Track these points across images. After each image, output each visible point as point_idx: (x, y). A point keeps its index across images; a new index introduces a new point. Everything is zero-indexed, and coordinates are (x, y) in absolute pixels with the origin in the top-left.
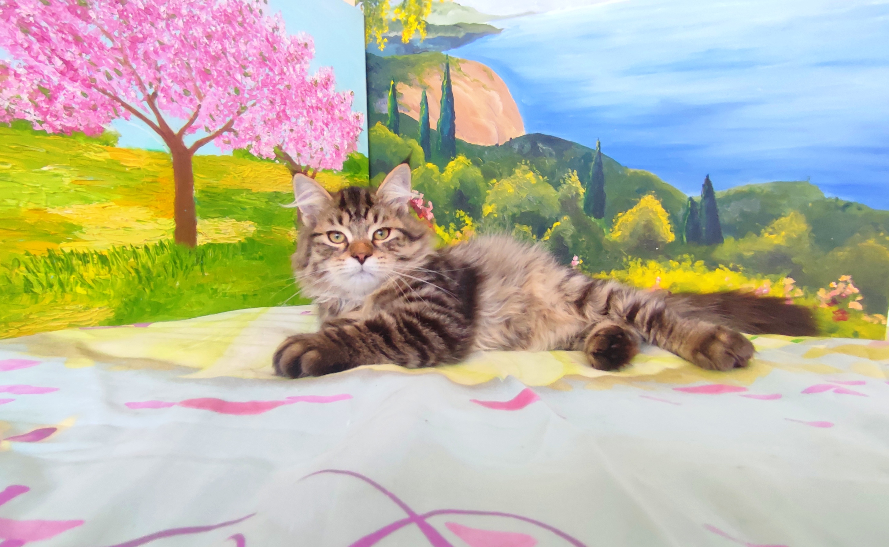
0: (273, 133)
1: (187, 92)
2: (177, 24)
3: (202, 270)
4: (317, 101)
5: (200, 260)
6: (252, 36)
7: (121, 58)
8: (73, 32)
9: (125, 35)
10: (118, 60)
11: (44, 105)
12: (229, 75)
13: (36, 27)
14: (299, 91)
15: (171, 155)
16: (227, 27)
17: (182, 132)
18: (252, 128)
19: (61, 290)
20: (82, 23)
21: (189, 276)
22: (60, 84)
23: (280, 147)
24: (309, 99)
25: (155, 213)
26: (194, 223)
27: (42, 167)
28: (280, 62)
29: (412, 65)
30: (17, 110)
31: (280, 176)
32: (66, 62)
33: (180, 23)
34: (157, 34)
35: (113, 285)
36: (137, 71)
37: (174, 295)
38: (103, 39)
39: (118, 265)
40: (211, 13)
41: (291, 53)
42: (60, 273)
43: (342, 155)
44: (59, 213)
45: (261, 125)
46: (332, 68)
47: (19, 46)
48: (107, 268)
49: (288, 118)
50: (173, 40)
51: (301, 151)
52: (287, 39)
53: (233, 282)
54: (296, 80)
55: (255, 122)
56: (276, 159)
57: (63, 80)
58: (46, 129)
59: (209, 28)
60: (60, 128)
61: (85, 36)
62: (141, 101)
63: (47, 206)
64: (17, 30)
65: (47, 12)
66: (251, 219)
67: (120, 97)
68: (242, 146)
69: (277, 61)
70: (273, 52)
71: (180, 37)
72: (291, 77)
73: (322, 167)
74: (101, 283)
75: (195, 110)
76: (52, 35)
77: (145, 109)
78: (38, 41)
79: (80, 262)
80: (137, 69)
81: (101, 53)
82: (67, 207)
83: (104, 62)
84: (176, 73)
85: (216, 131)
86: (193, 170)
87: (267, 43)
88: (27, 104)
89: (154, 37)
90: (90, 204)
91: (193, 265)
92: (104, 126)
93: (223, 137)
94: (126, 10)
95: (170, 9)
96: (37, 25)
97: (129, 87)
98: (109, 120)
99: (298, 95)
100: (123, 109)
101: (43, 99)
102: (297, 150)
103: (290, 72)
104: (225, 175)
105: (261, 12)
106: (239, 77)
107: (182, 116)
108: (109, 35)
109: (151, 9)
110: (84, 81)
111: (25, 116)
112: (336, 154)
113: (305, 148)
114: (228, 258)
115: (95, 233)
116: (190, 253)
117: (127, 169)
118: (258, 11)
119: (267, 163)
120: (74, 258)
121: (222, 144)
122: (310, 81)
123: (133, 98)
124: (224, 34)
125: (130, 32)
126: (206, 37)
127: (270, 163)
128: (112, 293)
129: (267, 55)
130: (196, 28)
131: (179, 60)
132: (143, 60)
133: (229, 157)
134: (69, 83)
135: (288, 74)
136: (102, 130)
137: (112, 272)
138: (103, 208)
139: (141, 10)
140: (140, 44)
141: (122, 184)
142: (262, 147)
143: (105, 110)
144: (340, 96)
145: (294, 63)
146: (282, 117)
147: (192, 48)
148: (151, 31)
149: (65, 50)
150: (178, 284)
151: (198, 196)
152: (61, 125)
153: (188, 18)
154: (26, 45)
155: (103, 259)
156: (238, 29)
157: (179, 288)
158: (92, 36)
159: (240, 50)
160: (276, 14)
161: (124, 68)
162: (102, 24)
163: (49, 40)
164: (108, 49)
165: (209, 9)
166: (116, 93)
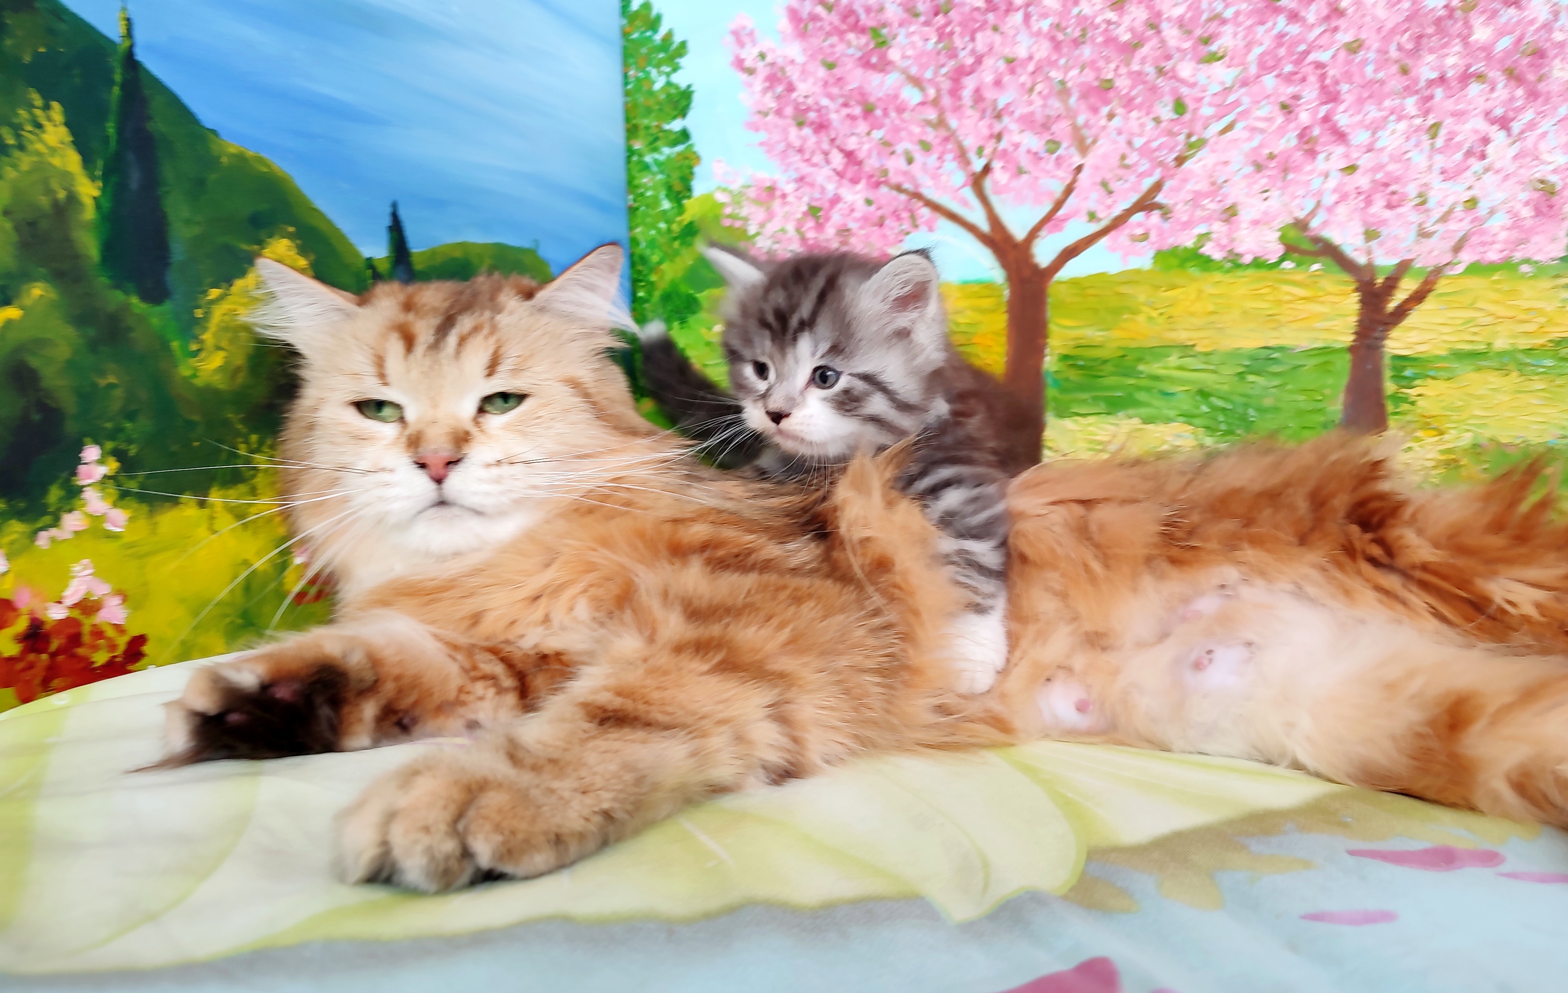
0: (1282, 190)
1: (1053, 145)
7: (933, 116)
8: (863, 99)
9: (943, 71)
10: (928, 123)
11: (811, 235)
12: (1163, 73)
13: (814, 111)
15: (1006, 286)
17: (1033, 234)
18: (1216, 188)
20: (877, 78)
22: (836, 194)
23: (1301, 225)
31: (1294, 302)
32: (846, 154)
34: (1003, 45)
36: (958, 133)
38: (907, 93)
45: (1246, 177)
47: (791, 150)
49: (1340, 136)
50: (1035, 42)
51: (1382, 223)
55: (1226, 172)
56: (1282, 259)
57: (841, 186)
61: (880, 99)
62: (960, 189)
64: (791, 127)
65: (831, 81)
66: (1185, 419)
67: (924, 191)
68: (1180, 241)
71: (1051, 31)
75: (1068, 182)
76: (833, 116)
77: (965, 203)
78: (814, 131)
80: (959, 126)
81: (900, 119)
83: (903, 134)
84: (1033, 111)
85: (1112, 217)
86: (1050, 313)
89: (997, 54)
93: (1131, 227)
94: (950, 22)
96: (815, 107)
97: (939, 168)
98: (901, 238)
100: (926, 212)
101: (811, 224)
102: (1365, 224)
104: (1125, 316)
106: (1188, 70)
107: (1037, 200)
108: (917, 82)
110: (869, 179)
113: (1401, 210)
121: (1128, 243)
125: (953, 62)
131: (1042, 81)
132: (972, 107)
133: (1141, 271)
134: (849, 188)
140: (969, 77)
142: (1240, 235)
143: (896, 221)
146: (1319, 137)
147: (1077, 45)
148: (995, 42)
149: (848, 134)
151: (1054, 368)
154: (799, 145)
158: (889, 95)
161: (936, 134)
162: (907, 67)
163: (828, 126)
164: (912, 108)
166: (918, 185)
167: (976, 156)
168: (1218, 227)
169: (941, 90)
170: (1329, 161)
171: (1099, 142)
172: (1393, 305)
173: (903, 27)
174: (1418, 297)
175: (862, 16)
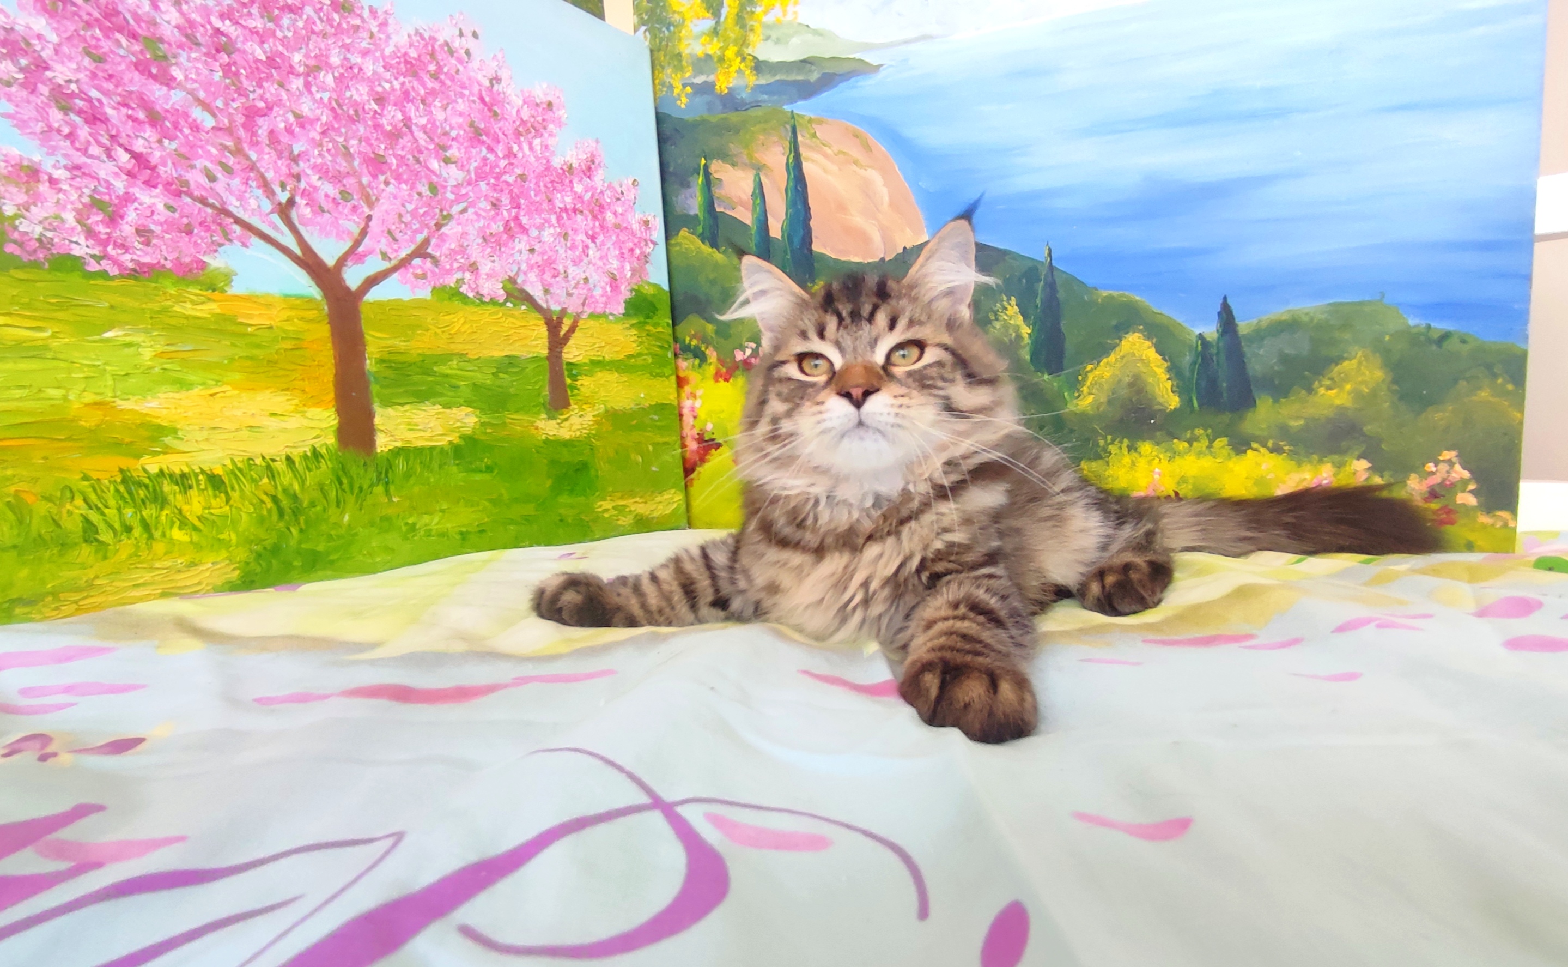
0: (499, 257)
1: (346, 195)
2: (323, 82)
3: (387, 492)
4: (573, 199)
5: (383, 475)
6: (455, 95)
7: (230, 144)
8: (146, 105)
9: (235, 105)
10: (226, 148)
11: (102, 229)
12: (418, 161)
13: (82, 99)
14: (541, 184)
15: (325, 302)
16: (410, 82)
17: (342, 262)
18: (462, 250)
19: (145, 536)
20: (159, 90)
21: (364, 504)
22: (127, 193)
23: (512, 280)
24: (559, 195)
25: (300, 401)
26: (370, 415)
27: (105, 332)
28: (505, 135)
29: (735, 130)
30: (56, 240)
31: (515, 328)
32: (136, 156)
33: (329, 80)
34: (289, 100)
35: (235, 523)
36: (258, 165)
37: (340, 537)
38: (198, 114)
39: (242, 490)
40: (381, 60)
41: (525, 119)
42: (143, 508)
43: (623, 288)
44: (137, 408)
45: (478, 245)
46: (597, 141)
47: (54, 133)
48: (223, 495)
49: (524, 230)
50: (318, 108)
51: (550, 285)
52: (517, 96)
53: (443, 511)
54: (536, 164)
55: (467, 240)
56: (506, 301)
57: (134, 185)
58: (108, 268)
59: (380, 85)
60: (131, 265)
61: (167, 111)
62: (268, 215)
63: (115, 397)
64: (50, 107)
65: (101, 74)
66: (469, 403)
67: (232, 209)
68: (446, 282)
69: (501, 135)
70: (492, 120)
71: (330, 103)
72: (527, 161)
73: (588, 311)
74: (214, 522)
75: (363, 224)
76: (110, 112)
77: (275, 228)
78: (87, 121)
79: (176, 488)
80: (259, 160)
81: (194, 137)
82: (149, 398)
83: (200, 151)
84: (326, 164)
85: (399, 258)
86: (364, 327)
87: (482, 106)
88: (73, 229)
89: (284, 106)
90: (188, 390)
91: (371, 486)
92: (205, 259)
93: (413, 268)
94: (235, 63)
95: (310, 57)
96: (83, 96)
97: (245, 192)
98: (215, 248)
99: (540, 191)
100: (237, 228)
101: (99, 218)
102: (543, 285)
103: (523, 153)
104: (420, 332)
105: (468, 53)
106: (435, 164)
107: (339, 236)
108: (207, 107)
109: (278, 60)
110: (168, 185)
111: (71, 249)
112: (611, 286)
113: (557, 279)
114: (432, 471)
115: (199, 439)
116: (365, 464)
117: (250, 329)
118: (462, 52)
119: (491, 308)
120: (165, 482)
121: (413, 279)
122: (559, 166)
123: (254, 211)
124: (406, 93)
125: (243, 100)
126: (374, 100)
127: (496, 308)
128: (233, 537)
129: (482, 126)
130: (358, 86)
131: (329, 142)
132: (268, 146)
133: (425, 300)
134: (142, 189)
135: (520, 155)
136: (203, 265)
137: (231, 502)
138: (212, 395)
139: (260, 61)
140: (262, 119)
141: (242, 355)
142: (481, 282)
143: (206, 231)
144: (614, 189)
145: (530, 136)
146: (514, 228)
147: (353, 121)
148: (282, 96)
149: (133, 136)
150: (347, 518)
151: (374, 369)
152: (132, 260)
153: (342, 71)
154: (66, 130)
155: (216, 482)
156: (430, 84)
157: (349, 525)
158: (178, 110)
159: (435, 121)
160: (495, 56)
161: (237, 160)
162: (194, 90)
163: (105, 120)
164: (207, 130)
165: (378, 54)
166: (225, 203)
167: (280, 189)
168: (467, 275)
169: (235, 121)
170: (521, 244)
171: (382, 201)
172: (562, 333)
173: (184, 50)
174: (572, 329)
175: (132, 22)
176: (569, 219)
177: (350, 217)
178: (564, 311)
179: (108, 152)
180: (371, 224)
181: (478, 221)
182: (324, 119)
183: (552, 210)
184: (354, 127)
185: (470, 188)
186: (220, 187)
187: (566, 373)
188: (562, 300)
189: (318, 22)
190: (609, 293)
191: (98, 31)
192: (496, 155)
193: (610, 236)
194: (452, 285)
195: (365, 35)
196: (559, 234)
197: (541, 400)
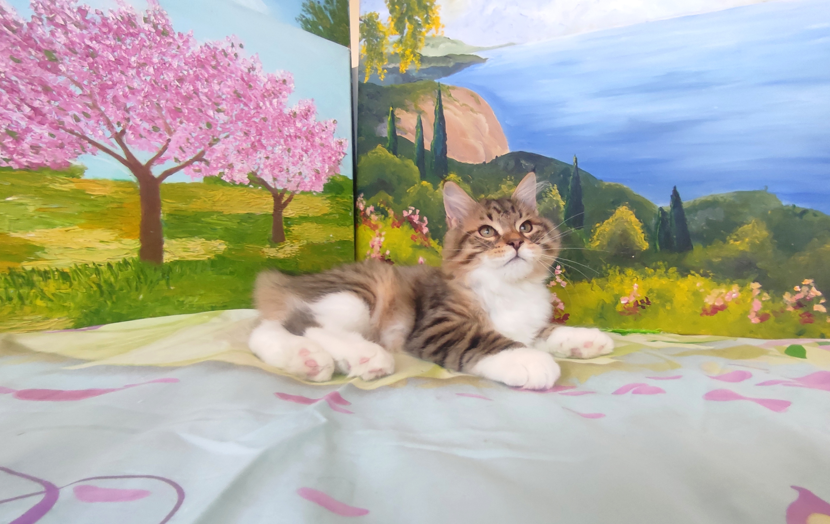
0: (247, 161)
1: (156, 129)
2: (148, 71)
3: (168, 284)
4: (295, 130)
5: (166, 275)
6: (226, 77)
7: (90, 102)
8: (43, 83)
9: (94, 83)
10: (87, 105)
11: (11, 145)
12: (201, 111)
13: (6, 81)
14: (276, 123)
15: (138, 183)
16: (199, 70)
17: (151, 163)
18: (225, 157)
19: (20, 303)
20: (51, 76)
21: (154, 289)
22: (28, 128)
23: (254, 173)
24: (286, 129)
25: (119, 235)
26: (161, 243)
27: (7, 198)
28: (255, 97)
29: (409, 92)
31: (254, 199)
32: (33, 109)
33: (151, 70)
34: (126, 80)
35: (74, 297)
36: (105, 113)
37: (136, 307)
38: (73, 88)
39: (79, 281)
40: (183, 60)
41: (268, 89)
42: (20, 288)
43: (323, 178)
44: (23, 237)
45: (234, 154)
48: (67, 283)
49: (264, 147)
50: (143, 85)
52: (264, 77)
53: (201, 295)
54: (273, 112)
55: (228, 152)
56: (250, 184)
57: (32, 124)
58: (12, 165)
59: (181, 72)
60: (26, 164)
61: (55, 87)
62: (109, 138)
63: (10, 231)
65: (18, 68)
66: (221, 238)
67: (87, 135)
68: (213, 174)
69: (253, 97)
70: (248, 89)
71: (151, 82)
72: (268, 111)
73: (300, 189)
74: (61, 297)
75: (165, 144)
76: (21, 87)
77: (113, 145)
78: (8, 92)
79: (41, 279)
80: (105, 111)
81: (69, 99)
82: (30, 231)
83: (72, 106)
84: (145, 113)
85: (185, 161)
86: (161, 196)
87: (242, 82)
89: (124, 83)
90: (53, 228)
91: (158, 280)
92: (70, 161)
94: (96, 63)
95: (142, 59)
96: (7, 79)
97: (96, 127)
98: (76, 155)
99: (275, 126)
100: (90, 145)
101: (10, 140)
102: (273, 175)
103: (266, 107)
104: (194, 200)
105: (236, 55)
106: (211, 113)
107: (150, 149)
108: (78, 84)
109: (122, 60)
110: (51, 124)
112: (316, 177)
113: (282, 173)
114: (196, 274)
115: (57, 253)
116: (155, 269)
117: (92, 197)
118: (233, 55)
119: (240, 188)
120: (35, 275)
121: (193, 172)
122: (288, 113)
123: (100, 136)
124: (197, 77)
125: (100, 81)
126: (177, 80)
127: (244, 188)
128: (73, 305)
129: (242, 93)
130: (168, 73)
131: (149, 101)
132: (111, 103)
133: (200, 184)
134: (36, 126)
135: (264, 108)
136: (67, 164)
137: (73, 287)
138: (67, 231)
139: (112, 61)
140: (110, 90)
141: (87, 210)
142: (234, 174)
143: (72, 147)
144: (321, 125)
145: (271, 98)
146: (257, 146)
147: (164, 91)
148: (122, 78)
149: (34, 99)
150: (141, 297)
151: (165, 219)
152: (27, 161)
153: (159, 65)
155: (64, 276)
156: (211, 71)
157: (143, 300)
158: (61, 86)
159: (213, 90)
160: (253, 56)
161: (92, 111)
162: (71, 76)
163: (18, 91)
164: (77, 96)
165: (182, 57)
166: (84, 133)
167: (117, 126)
168: (226, 170)
169: (94, 91)
170: (261, 154)
171: (177, 132)
172: (283, 201)
173: (67, 56)
174: (290, 200)
175: (39, 42)
176: (292, 141)
177: (158, 140)
178: (285, 190)
179: (19, 107)
180: (169, 143)
181: (236, 142)
182: (146, 90)
183: (281, 137)
184: (164, 94)
185: (231, 125)
186: (82, 125)
187: (284, 223)
188: (284, 184)
189: (147, 41)
190: (314, 180)
191: (19, 48)
192: (249, 107)
193: (317, 150)
194: (217, 176)
195: (175, 47)
196: (285, 149)
197: (267, 237)
